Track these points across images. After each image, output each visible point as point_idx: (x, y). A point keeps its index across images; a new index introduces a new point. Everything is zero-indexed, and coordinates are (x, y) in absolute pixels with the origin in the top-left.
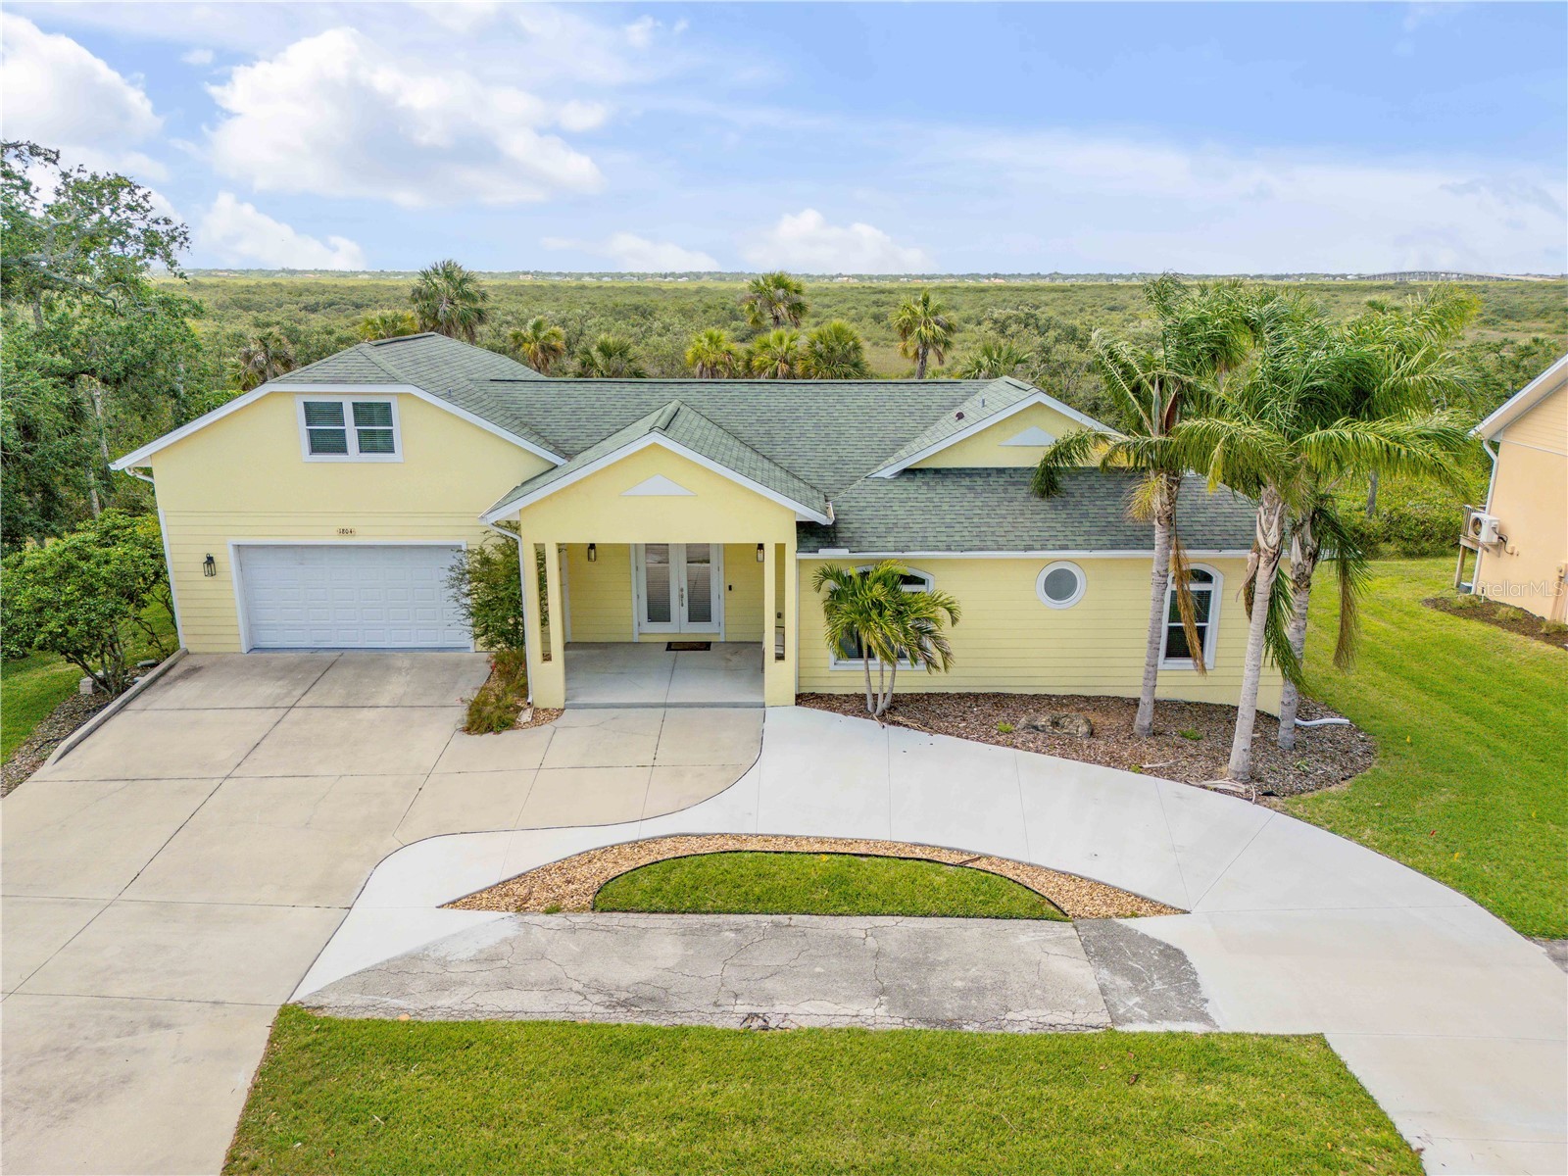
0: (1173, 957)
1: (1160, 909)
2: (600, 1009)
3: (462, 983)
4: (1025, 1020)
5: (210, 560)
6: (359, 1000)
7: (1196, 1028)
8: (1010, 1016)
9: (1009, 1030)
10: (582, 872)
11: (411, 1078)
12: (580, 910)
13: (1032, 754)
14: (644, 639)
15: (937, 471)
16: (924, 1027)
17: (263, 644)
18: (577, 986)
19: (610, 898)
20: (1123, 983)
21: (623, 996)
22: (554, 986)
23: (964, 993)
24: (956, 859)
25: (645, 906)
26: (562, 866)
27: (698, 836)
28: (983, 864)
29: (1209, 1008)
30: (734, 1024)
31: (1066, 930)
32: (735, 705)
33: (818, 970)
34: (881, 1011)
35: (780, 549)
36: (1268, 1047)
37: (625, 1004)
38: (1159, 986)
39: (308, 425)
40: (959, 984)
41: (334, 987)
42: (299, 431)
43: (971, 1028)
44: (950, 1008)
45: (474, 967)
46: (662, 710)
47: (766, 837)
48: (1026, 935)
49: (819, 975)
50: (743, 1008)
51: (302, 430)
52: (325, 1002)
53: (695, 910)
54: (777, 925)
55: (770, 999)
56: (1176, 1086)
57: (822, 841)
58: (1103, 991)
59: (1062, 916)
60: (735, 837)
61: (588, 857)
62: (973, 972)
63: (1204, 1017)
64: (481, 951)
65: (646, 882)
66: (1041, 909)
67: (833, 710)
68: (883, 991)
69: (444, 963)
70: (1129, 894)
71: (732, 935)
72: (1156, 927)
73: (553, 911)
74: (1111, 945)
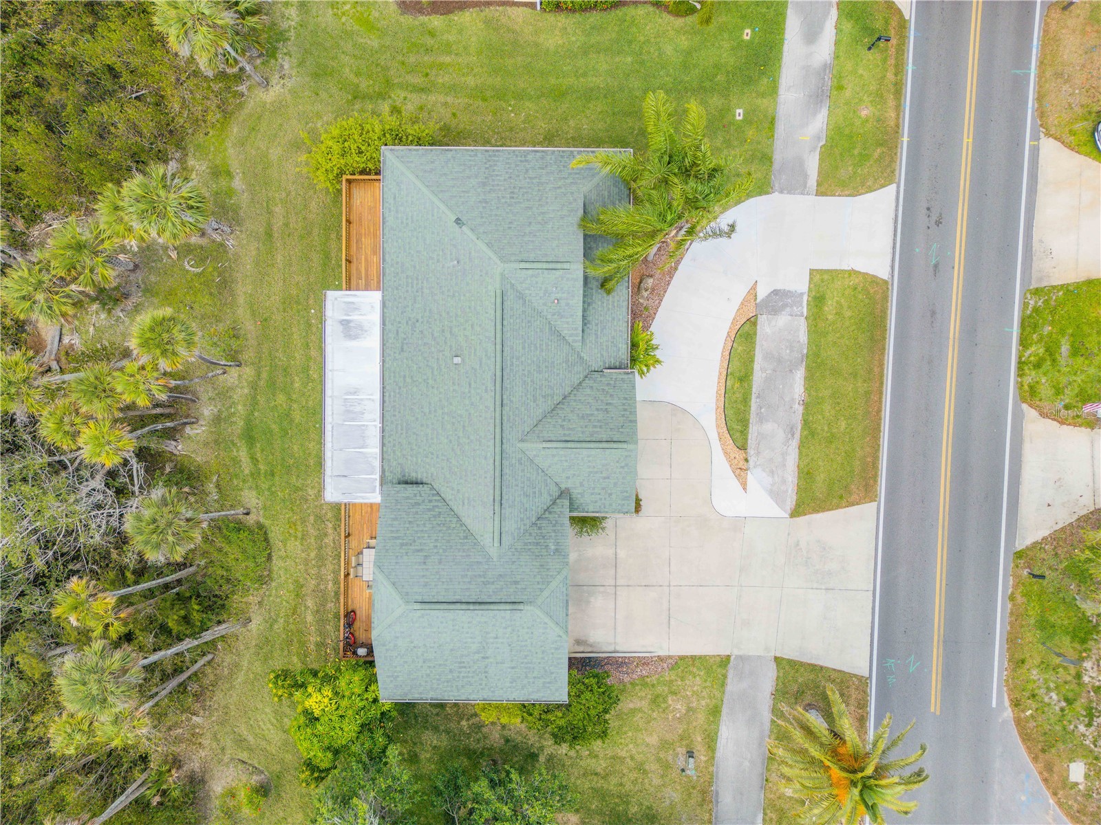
0: (776, 292)
1: (754, 287)
2: (795, 441)
3: (783, 477)
4: (803, 337)
6: (788, 501)
7: (805, 298)
8: (801, 341)
9: (806, 342)
10: (731, 455)
12: (745, 453)
13: (664, 303)
16: (804, 362)
18: (786, 447)
19: (743, 448)
20: (788, 309)
21: (789, 436)
22: (784, 454)
23: (793, 351)
24: (730, 343)
26: (730, 460)
27: (717, 421)
28: (732, 336)
29: (799, 292)
30: (802, 409)
31: (762, 319)
37: (793, 435)
38: (790, 301)
40: (788, 351)
41: (783, 509)
43: (805, 351)
44: (799, 355)
45: (774, 476)
47: (718, 400)
48: (765, 329)
49: (784, 386)
50: (796, 406)
52: (789, 509)
53: (750, 421)
54: (758, 397)
55: (793, 399)
58: (792, 315)
59: (756, 317)
60: (717, 410)
61: (726, 454)
62: (783, 346)
63: (802, 294)
64: (768, 476)
65: (738, 435)
66: (752, 321)
68: (791, 371)
69: (773, 484)
71: (763, 410)
72: (762, 293)
73: (747, 460)
74: (772, 307)
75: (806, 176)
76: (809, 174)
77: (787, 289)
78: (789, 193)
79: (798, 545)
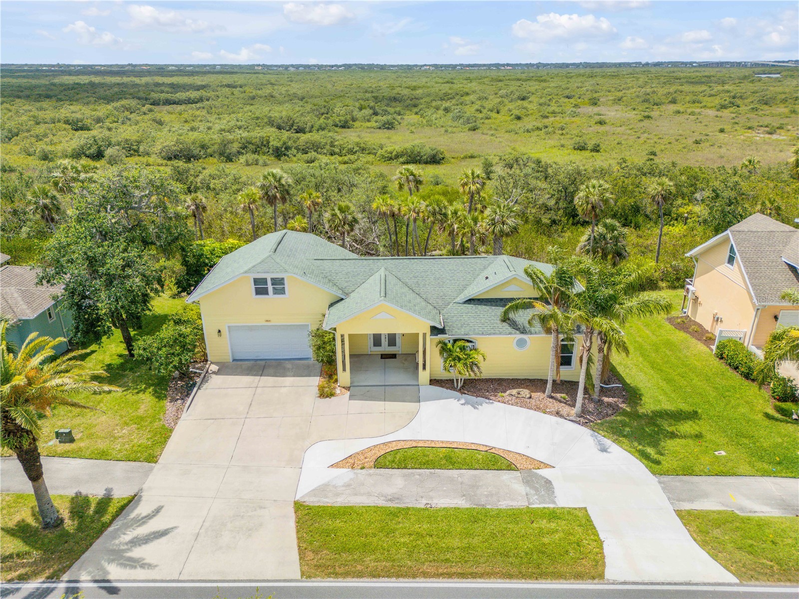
0: (548, 482)
1: (547, 466)
2: (384, 502)
3: (343, 494)
4: (504, 504)
5: (219, 331)
6: (315, 499)
7: (551, 506)
8: (500, 503)
9: (500, 507)
10: (369, 455)
11: (338, 523)
12: (371, 467)
13: (510, 406)
14: (372, 353)
16: (476, 507)
17: (237, 358)
18: (376, 495)
19: (380, 463)
20: (533, 492)
21: (390, 497)
22: (369, 494)
23: (487, 496)
24: (485, 449)
25: (390, 466)
26: (363, 452)
27: (403, 441)
28: (493, 451)
29: (556, 500)
30: (422, 506)
31: (517, 474)
33: (445, 488)
34: (463, 502)
35: (424, 335)
36: (570, 512)
37: (390, 500)
38: (543, 493)
39: (255, 285)
40: (486, 493)
41: (306, 495)
42: (252, 287)
43: (489, 507)
44: (483, 501)
45: (344, 488)
46: (383, 387)
47: (425, 441)
48: (506, 476)
49: (445, 491)
50: (424, 501)
51: (253, 287)
52: (305, 500)
53: (405, 468)
54: (431, 473)
55: (431, 498)
56: (544, 523)
57: (442, 442)
58: (527, 495)
59: (517, 469)
60: (414, 441)
61: (370, 449)
62: (490, 489)
63: (554, 503)
64: (345, 483)
65: (389, 458)
66: (510, 467)
67: (443, 387)
68: (464, 496)
69: (335, 487)
70: (538, 461)
71: (418, 477)
72: (544, 472)
73: (363, 468)
74: (530, 479)
75: (691, 500)
76: (694, 502)
77: (556, 491)
78: (663, 489)
79: (261, 508)
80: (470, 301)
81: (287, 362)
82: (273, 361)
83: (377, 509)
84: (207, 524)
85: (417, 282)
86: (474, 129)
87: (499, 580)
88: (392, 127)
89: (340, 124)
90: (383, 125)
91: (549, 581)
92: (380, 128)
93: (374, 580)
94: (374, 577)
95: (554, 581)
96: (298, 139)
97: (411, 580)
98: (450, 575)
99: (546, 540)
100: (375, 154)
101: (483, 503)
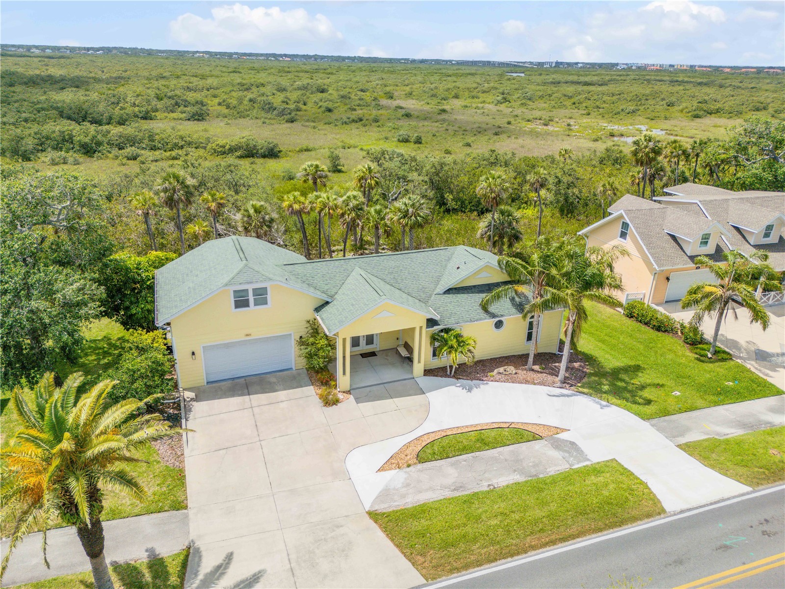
0: (573, 444)
1: (562, 430)
2: (450, 493)
3: (407, 494)
4: (552, 471)
5: (193, 354)
6: (386, 506)
7: (589, 463)
8: (548, 470)
9: (550, 474)
10: (408, 452)
11: (424, 523)
12: (415, 464)
13: (503, 383)
15: (455, 289)
16: (530, 479)
17: (212, 380)
18: (439, 488)
19: (421, 458)
20: (567, 455)
21: (453, 487)
22: (431, 489)
23: (534, 466)
24: (507, 425)
25: (434, 459)
26: (401, 451)
27: (432, 433)
28: (513, 426)
29: (588, 457)
30: (486, 489)
31: (543, 442)
32: (405, 380)
33: (495, 468)
34: (518, 476)
35: (421, 327)
37: (455, 490)
38: (575, 454)
39: (235, 298)
40: (531, 464)
41: (373, 503)
42: (232, 301)
43: (541, 476)
44: (533, 471)
45: (405, 489)
46: (383, 385)
47: (451, 429)
49: (496, 470)
50: (485, 484)
52: (376, 508)
53: (448, 457)
54: (473, 457)
55: (489, 479)
56: (594, 479)
57: (467, 427)
58: (563, 458)
59: (541, 438)
60: (442, 430)
61: (407, 445)
62: (532, 460)
63: (588, 460)
64: (403, 483)
65: (429, 451)
66: (536, 437)
67: (436, 376)
68: (515, 471)
69: (396, 489)
70: (553, 427)
71: (464, 462)
72: (564, 436)
73: (409, 466)
74: (558, 445)
75: (681, 435)
76: (685, 436)
77: (583, 449)
78: (657, 430)
79: (338, 527)
80: (449, 291)
81: (268, 376)
82: (252, 377)
83: (450, 500)
84: (293, 557)
85: (394, 278)
86: (292, 121)
87: (593, 536)
88: (203, 119)
89: (141, 115)
90: (192, 117)
91: (630, 526)
92: (189, 120)
93: (493, 564)
94: (492, 561)
95: (634, 525)
96: (109, 132)
97: (524, 556)
98: (553, 542)
99: (606, 493)
100: (205, 148)
101: (535, 473)
